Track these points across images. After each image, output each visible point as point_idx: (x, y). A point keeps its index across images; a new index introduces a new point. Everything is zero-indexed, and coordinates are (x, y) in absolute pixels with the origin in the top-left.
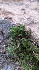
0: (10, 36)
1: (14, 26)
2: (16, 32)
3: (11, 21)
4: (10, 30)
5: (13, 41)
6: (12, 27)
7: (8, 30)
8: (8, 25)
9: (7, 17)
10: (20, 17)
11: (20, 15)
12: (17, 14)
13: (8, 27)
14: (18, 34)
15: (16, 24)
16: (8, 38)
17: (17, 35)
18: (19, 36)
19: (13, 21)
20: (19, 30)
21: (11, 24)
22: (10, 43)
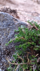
0: (13, 50)
1: (22, 27)
2: (27, 41)
3: (15, 16)
4: (13, 36)
5: (20, 61)
6: (17, 30)
7: (10, 35)
8: (9, 25)
9: (7, 9)
10: (28, 9)
11: (29, 6)
12: (23, 5)
13: (9, 30)
14: (33, 46)
15: (27, 23)
16: (8, 53)
17: (30, 48)
18: (35, 51)
19: (18, 17)
20: (34, 36)
21: (16, 23)
22: (13, 66)
